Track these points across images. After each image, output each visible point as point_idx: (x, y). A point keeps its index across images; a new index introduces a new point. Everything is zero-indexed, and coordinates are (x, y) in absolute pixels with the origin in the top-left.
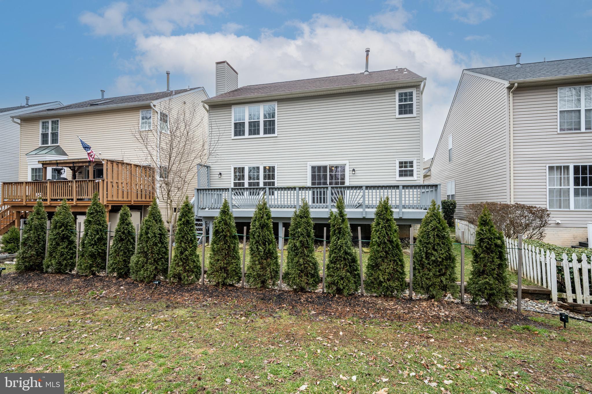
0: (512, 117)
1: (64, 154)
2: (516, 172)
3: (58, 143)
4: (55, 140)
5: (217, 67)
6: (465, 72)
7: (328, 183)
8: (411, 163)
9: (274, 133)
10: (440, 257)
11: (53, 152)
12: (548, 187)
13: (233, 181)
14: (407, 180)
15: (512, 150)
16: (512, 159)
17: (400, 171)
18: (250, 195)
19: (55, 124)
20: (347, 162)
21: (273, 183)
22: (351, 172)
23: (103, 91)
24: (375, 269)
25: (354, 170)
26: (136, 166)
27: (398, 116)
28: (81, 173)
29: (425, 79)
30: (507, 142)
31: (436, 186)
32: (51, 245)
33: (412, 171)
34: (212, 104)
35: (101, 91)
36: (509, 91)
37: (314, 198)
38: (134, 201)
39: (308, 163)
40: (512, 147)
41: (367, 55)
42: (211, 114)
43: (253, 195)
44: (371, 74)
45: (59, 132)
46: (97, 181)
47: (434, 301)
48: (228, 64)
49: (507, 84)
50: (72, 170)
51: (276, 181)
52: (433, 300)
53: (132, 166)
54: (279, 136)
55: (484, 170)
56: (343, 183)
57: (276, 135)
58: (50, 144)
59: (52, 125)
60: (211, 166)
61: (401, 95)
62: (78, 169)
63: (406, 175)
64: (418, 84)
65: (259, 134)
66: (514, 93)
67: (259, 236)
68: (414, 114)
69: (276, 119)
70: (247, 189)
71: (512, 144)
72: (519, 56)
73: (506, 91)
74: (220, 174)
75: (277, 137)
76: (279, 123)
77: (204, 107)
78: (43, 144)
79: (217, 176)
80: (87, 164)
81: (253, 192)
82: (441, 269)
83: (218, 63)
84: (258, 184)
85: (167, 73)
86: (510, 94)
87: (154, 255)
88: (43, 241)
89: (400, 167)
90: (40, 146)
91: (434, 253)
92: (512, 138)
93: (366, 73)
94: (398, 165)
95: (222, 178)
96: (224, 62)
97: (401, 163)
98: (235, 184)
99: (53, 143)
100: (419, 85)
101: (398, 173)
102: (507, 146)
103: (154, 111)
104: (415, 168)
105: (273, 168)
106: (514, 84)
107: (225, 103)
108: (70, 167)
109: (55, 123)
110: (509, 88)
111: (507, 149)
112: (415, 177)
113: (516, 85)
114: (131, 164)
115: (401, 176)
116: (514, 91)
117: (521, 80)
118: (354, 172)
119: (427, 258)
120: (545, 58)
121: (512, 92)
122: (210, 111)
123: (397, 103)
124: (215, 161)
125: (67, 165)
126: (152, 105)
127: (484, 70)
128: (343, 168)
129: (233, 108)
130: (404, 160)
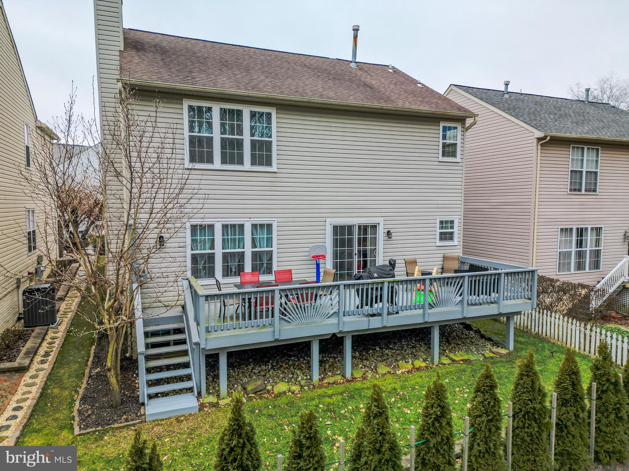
2: (538, 234)
6: (452, 87)
8: (452, 222)
9: (269, 163)
12: (559, 250)
13: (189, 252)
14: (446, 246)
17: (440, 234)
20: (380, 220)
21: (269, 253)
22: (385, 235)
25: (388, 232)
27: (441, 159)
29: (474, 114)
33: (452, 233)
36: (538, 142)
39: (328, 220)
41: (356, 37)
49: (539, 135)
54: (278, 170)
57: (274, 168)
64: (463, 118)
65: (240, 163)
66: (542, 145)
68: (458, 159)
69: (274, 140)
72: (508, 84)
73: (535, 141)
74: (162, 237)
75: (275, 173)
76: (279, 148)
79: (156, 241)
84: (241, 255)
86: (538, 146)
89: (441, 228)
92: (537, 196)
94: (438, 225)
95: (165, 245)
97: (441, 222)
98: (194, 257)
100: (464, 120)
101: (438, 236)
104: (455, 230)
105: (271, 227)
106: (547, 136)
107: (174, 92)
110: (539, 139)
111: (532, 207)
112: (455, 241)
113: (549, 138)
115: (441, 239)
116: (544, 143)
117: (554, 134)
118: (389, 235)
121: (540, 144)
123: (441, 141)
128: (374, 227)
129: (186, 103)
130: (444, 219)
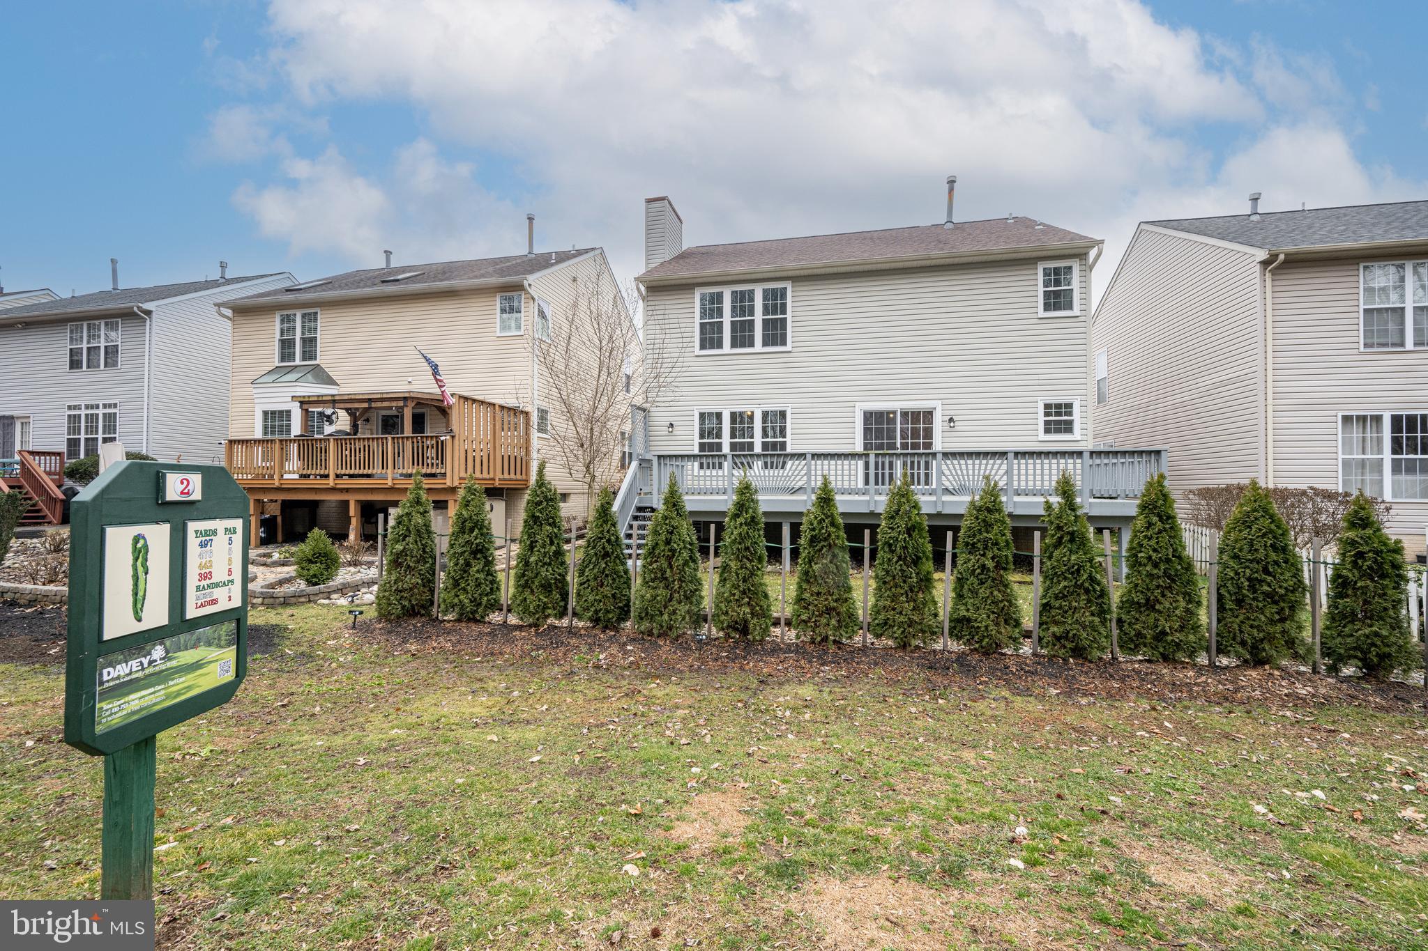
0: (1269, 319)
1: (331, 382)
2: (1278, 426)
3: (316, 359)
4: (310, 352)
5: (647, 208)
6: (1143, 226)
7: (898, 445)
8: (1070, 406)
9: (784, 343)
10: (1280, 587)
11: (309, 377)
12: (1341, 456)
13: (697, 440)
14: (1059, 441)
15: (1270, 384)
16: (1270, 401)
17: (1046, 423)
18: (766, 467)
19: (310, 320)
20: (938, 405)
21: (783, 446)
22: (945, 424)
23: (388, 253)
24: (1142, 609)
25: (951, 420)
26: (502, 407)
27: (1042, 314)
28: (367, 420)
29: (1102, 242)
30: (1260, 369)
31: (1158, 453)
32: (456, 564)
33: (1071, 422)
34: (655, 284)
35: (385, 252)
36: (1265, 269)
37: (867, 476)
38: (500, 480)
39: (857, 404)
40: (1270, 379)
41: (951, 190)
42: (649, 303)
43: (772, 467)
44: (959, 227)
45: (318, 336)
46: (442, 438)
47: (1271, 668)
48: (669, 203)
49: (1262, 255)
50: (350, 414)
51: (788, 439)
52: (1267, 667)
53: (497, 407)
54: (795, 350)
55: (1194, 422)
56: (928, 446)
57: (788, 348)
58: (298, 362)
59: (303, 322)
60: (652, 409)
61: (1047, 273)
62: (362, 414)
63: (1058, 431)
64: (1083, 251)
65: (752, 344)
66: (1273, 272)
67: (905, 548)
68: (1076, 311)
69: (789, 316)
70: (758, 456)
71: (1270, 372)
72: (1257, 199)
73: (1258, 268)
74: (672, 425)
75: (791, 352)
76: (795, 324)
77: (638, 289)
78: (282, 360)
79: (666, 429)
80: (401, 404)
81: (772, 463)
82: (1282, 609)
83: (649, 201)
84: (751, 446)
85: (529, 218)
86: (1267, 274)
87: (684, 584)
88: (431, 557)
89: (1047, 414)
90: (277, 364)
91: (1269, 579)
92: (1270, 360)
93: (949, 226)
94: (1041, 411)
95: (674, 433)
96: (663, 199)
97: (1047, 406)
98: (702, 447)
99: (304, 359)
100: (1086, 254)
101: (1041, 427)
102: (1261, 374)
103: (528, 296)
104: (1076, 416)
105: (783, 414)
106: (1277, 255)
107: (684, 282)
108: (347, 410)
109: (310, 318)
110: (1265, 264)
111: (1260, 381)
112: (1077, 433)
113: (1282, 257)
114: (494, 405)
115: (1047, 431)
116: (1275, 268)
117: (1291, 248)
118: (952, 424)
119: (1252, 588)
120: (1304, 204)
121: (1270, 271)
122: (649, 298)
123: (1041, 289)
124: (670, 399)
125: (342, 405)
126: (526, 283)
127: (1186, 224)
128: (929, 415)
129: (698, 293)
130: (1054, 400)
